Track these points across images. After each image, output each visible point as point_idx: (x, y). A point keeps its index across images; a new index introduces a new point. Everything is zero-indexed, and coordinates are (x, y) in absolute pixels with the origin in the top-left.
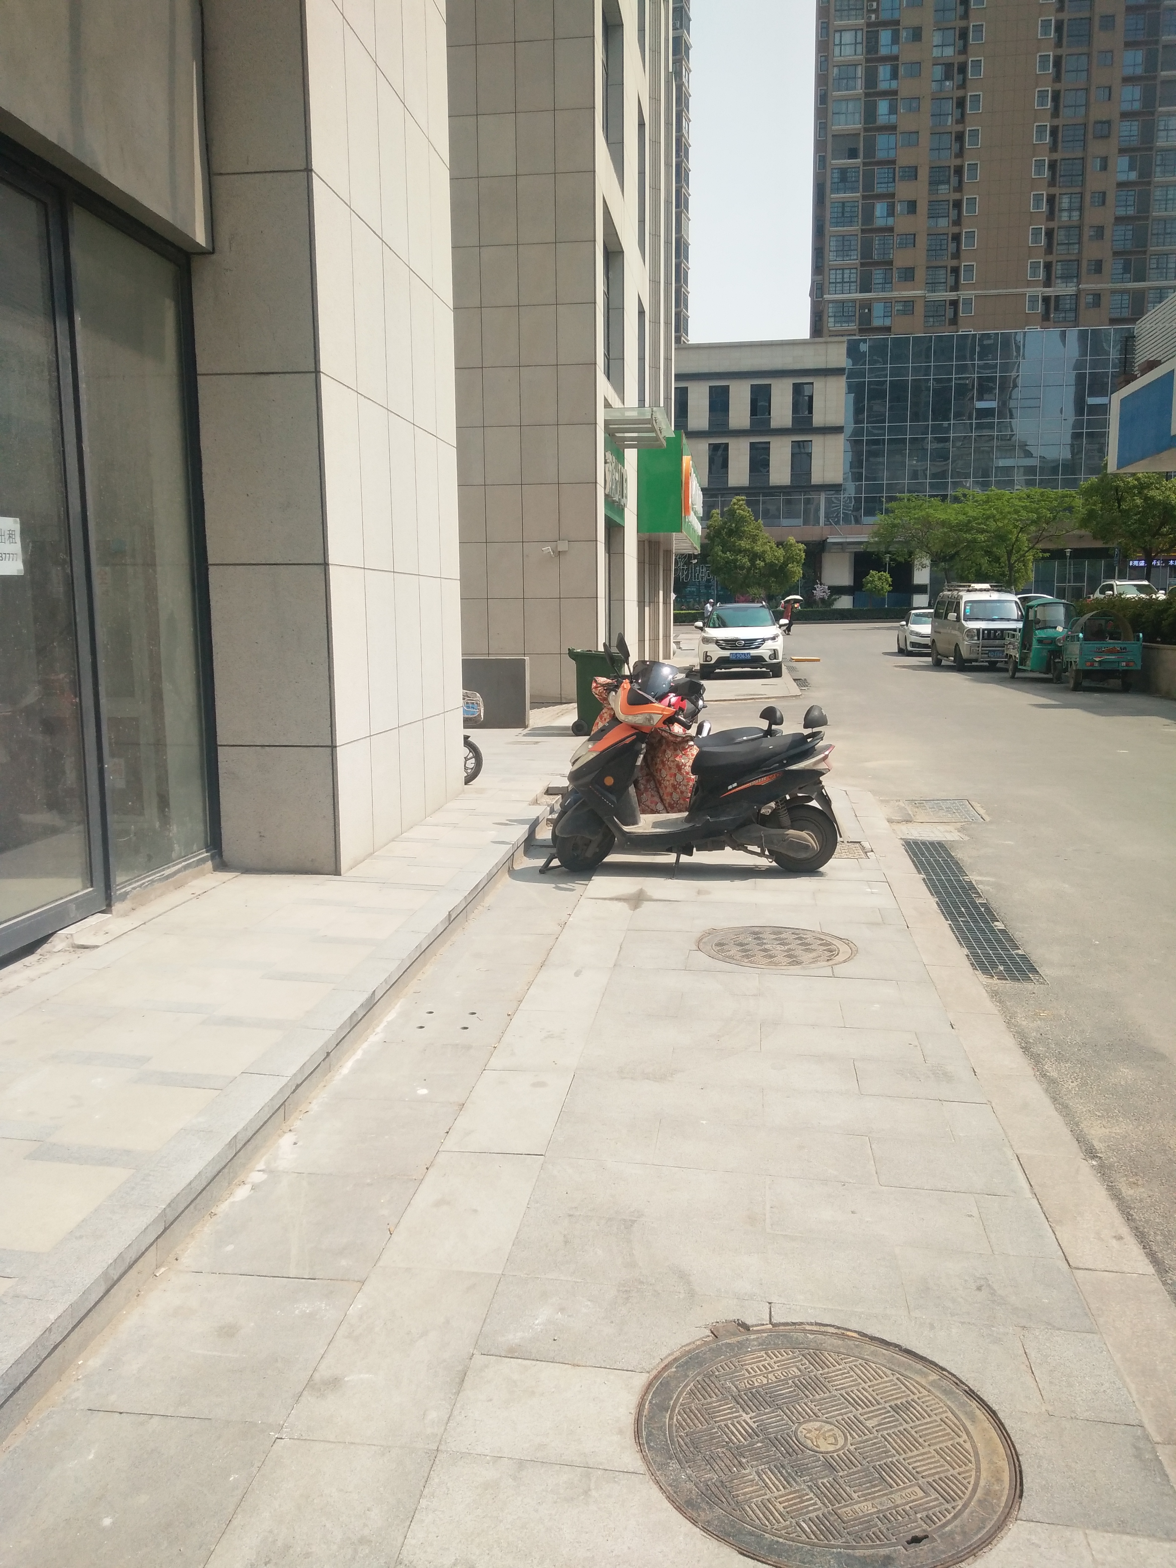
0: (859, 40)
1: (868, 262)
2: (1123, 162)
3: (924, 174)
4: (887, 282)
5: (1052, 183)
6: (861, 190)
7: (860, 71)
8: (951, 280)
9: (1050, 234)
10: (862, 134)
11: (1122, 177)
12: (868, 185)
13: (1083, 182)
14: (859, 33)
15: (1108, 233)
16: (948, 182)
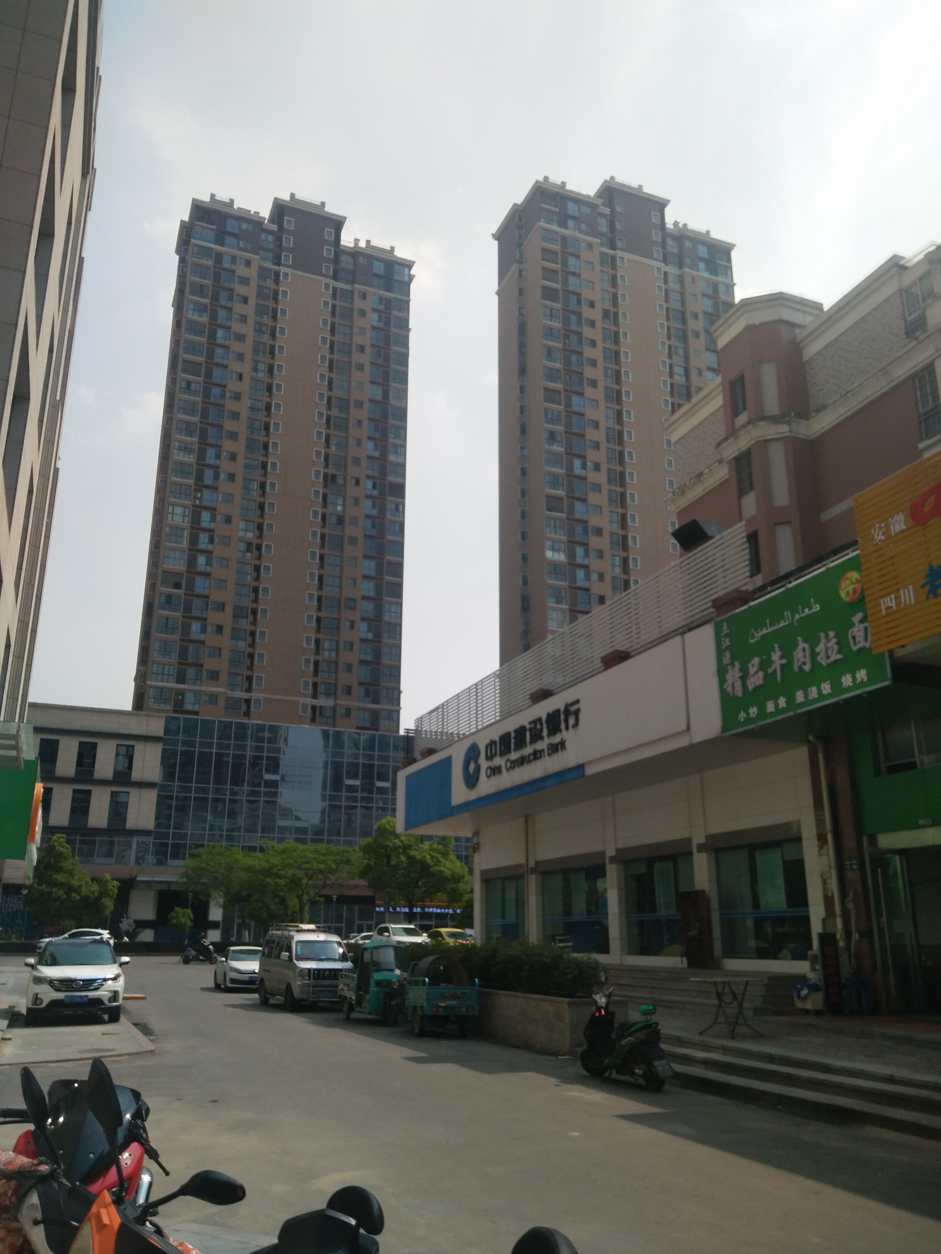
0: (187, 513)
1: (183, 662)
2: (364, 626)
3: (229, 609)
4: (198, 679)
5: (318, 630)
6: (182, 610)
7: (186, 533)
8: (246, 685)
9: (316, 663)
10: (185, 575)
11: (364, 636)
12: (188, 608)
13: (338, 635)
14: (187, 510)
15: (355, 669)
16: (247, 617)
